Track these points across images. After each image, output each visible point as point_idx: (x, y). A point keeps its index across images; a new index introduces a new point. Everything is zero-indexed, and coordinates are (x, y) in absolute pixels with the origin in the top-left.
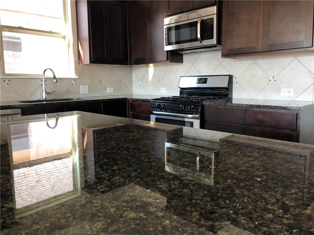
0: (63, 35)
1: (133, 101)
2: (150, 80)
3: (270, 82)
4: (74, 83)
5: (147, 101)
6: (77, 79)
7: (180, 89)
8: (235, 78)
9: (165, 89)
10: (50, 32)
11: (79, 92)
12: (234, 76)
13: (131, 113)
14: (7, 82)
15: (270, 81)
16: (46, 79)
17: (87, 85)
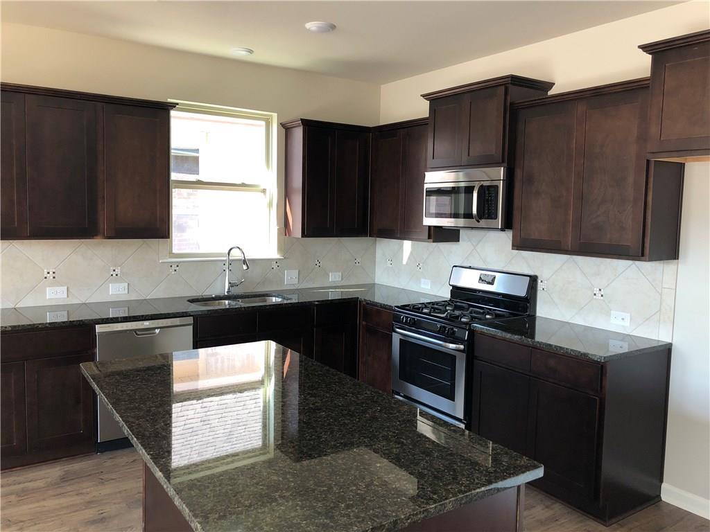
0: (262, 187)
1: (368, 304)
2: (405, 262)
3: (595, 297)
4: (275, 266)
5: (389, 308)
6: (280, 259)
7: (451, 288)
8: (542, 282)
9: (429, 282)
10: (243, 185)
11: (282, 280)
12: (539, 278)
13: (364, 323)
14: (174, 267)
15: (595, 294)
16: (231, 262)
17: (295, 269)
